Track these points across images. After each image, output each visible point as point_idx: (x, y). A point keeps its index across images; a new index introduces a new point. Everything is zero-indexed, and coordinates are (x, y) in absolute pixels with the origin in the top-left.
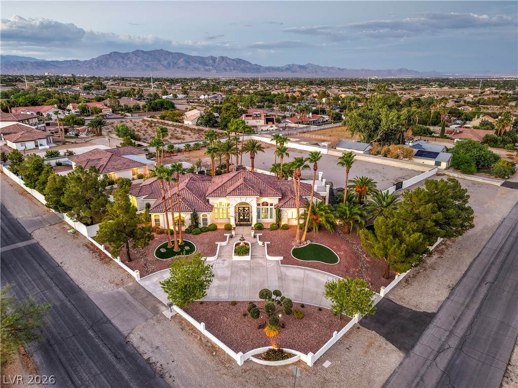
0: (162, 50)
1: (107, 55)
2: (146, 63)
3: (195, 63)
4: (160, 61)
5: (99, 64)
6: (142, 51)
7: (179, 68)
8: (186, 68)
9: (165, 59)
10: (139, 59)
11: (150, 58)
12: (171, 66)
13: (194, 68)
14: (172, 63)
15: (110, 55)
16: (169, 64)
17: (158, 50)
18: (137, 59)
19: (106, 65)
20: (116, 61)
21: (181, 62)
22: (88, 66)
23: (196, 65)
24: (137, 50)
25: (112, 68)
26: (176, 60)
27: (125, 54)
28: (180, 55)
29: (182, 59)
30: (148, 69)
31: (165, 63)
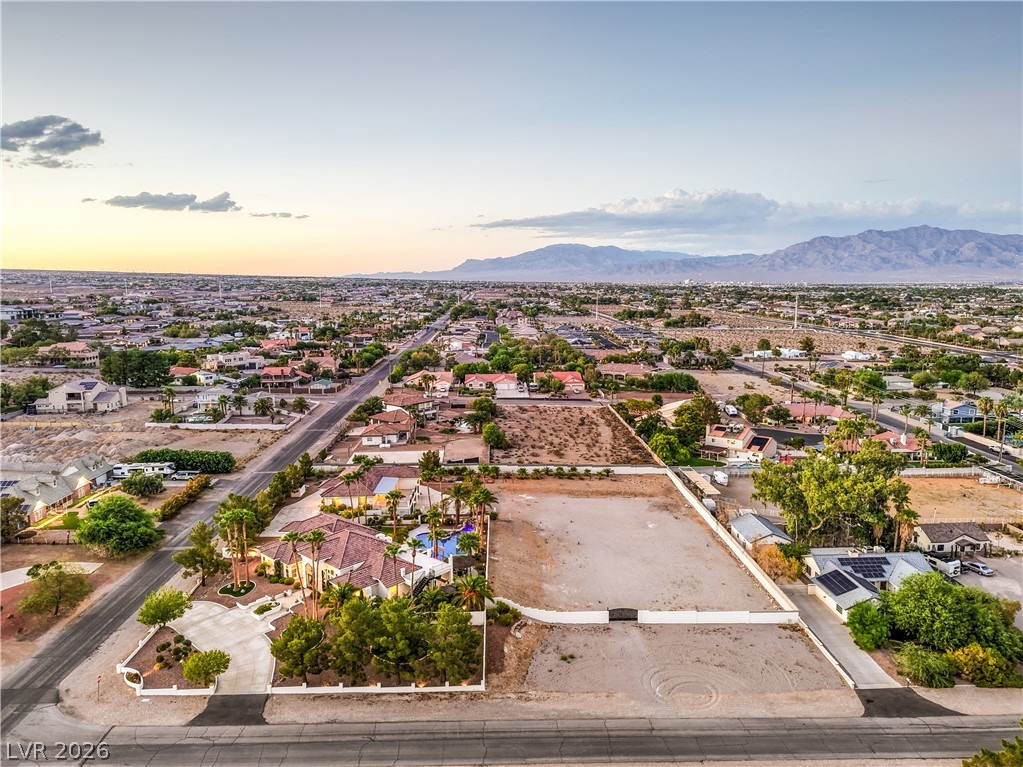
0: (925, 227)
1: (805, 243)
2: (884, 254)
3: (1004, 250)
4: (916, 249)
5: (787, 259)
6: (880, 233)
7: (959, 262)
8: (980, 261)
9: (929, 245)
10: (871, 247)
11: (894, 244)
12: (941, 258)
13: (1002, 262)
14: (945, 253)
15: (811, 243)
16: (937, 255)
17: (915, 228)
18: (864, 248)
19: (800, 262)
20: (821, 253)
21: (968, 250)
22: (766, 264)
23: (1007, 255)
24: (870, 231)
25: (810, 266)
26: (956, 247)
27: (841, 238)
28: (968, 235)
29: (972, 244)
30: (885, 266)
31: (928, 252)
